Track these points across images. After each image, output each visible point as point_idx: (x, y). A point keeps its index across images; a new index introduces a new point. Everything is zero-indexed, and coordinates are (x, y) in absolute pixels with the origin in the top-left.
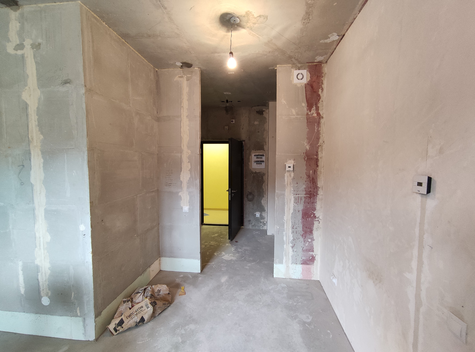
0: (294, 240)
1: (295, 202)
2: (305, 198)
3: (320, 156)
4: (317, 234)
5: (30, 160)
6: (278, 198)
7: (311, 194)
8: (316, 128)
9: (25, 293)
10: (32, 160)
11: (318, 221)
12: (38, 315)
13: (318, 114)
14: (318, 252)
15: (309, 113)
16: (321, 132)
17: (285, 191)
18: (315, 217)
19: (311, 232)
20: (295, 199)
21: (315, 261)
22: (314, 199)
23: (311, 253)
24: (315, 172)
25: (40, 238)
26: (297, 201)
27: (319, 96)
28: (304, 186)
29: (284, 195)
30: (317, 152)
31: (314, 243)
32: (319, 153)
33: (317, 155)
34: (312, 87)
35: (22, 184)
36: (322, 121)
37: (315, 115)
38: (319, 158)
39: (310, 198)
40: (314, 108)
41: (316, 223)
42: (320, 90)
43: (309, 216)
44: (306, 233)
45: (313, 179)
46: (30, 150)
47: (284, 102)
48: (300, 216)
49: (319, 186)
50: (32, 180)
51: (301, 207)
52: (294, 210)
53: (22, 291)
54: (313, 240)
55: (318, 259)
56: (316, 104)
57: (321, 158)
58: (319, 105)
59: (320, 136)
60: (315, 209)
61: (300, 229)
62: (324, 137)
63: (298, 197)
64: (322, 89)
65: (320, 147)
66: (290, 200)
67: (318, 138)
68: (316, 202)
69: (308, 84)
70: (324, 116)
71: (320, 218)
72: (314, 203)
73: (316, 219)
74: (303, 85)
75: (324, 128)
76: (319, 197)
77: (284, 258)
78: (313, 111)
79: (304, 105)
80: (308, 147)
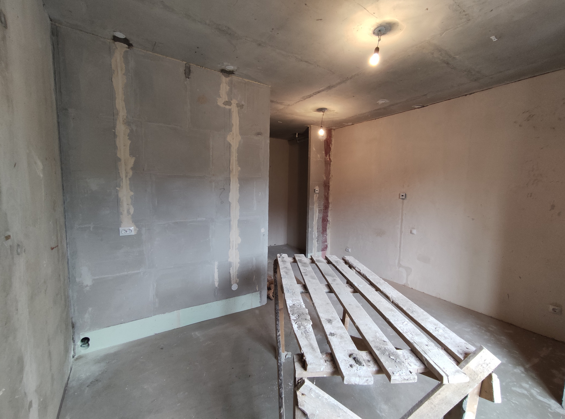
0: (318, 236)
1: (318, 213)
2: (323, 209)
3: (330, 184)
4: (328, 231)
5: (230, 185)
6: (310, 210)
7: (326, 207)
8: (329, 167)
9: (219, 285)
10: (231, 185)
11: (329, 223)
12: (228, 300)
13: (330, 159)
14: (329, 242)
15: (326, 158)
16: (331, 170)
17: (314, 206)
18: (328, 221)
19: (326, 230)
20: (319, 211)
21: (328, 248)
22: (327, 210)
23: (326, 243)
24: (328, 193)
25: (233, 241)
26: (320, 211)
27: (330, 148)
28: (323, 203)
29: (314, 208)
30: (329, 182)
31: (327, 237)
32: (330, 182)
33: (329, 184)
34: (327, 142)
35: (222, 202)
36: (332, 163)
37: (328, 159)
38: (330, 185)
39: (326, 209)
40: (328, 155)
41: (328, 224)
42: (331, 145)
43: (325, 221)
44: (324, 231)
45: (327, 198)
46: (230, 178)
47: (315, 149)
48: (321, 220)
49: (329, 202)
50: (230, 200)
51: (321, 216)
52: (318, 217)
53: (217, 284)
54: (327, 235)
55: (329, 246)
56: (329, 153)
57: (331, 185)
58: (330, 154)
59: (331, 172)
60: (327, 216)
61: (321, 229)
62: (332, 173)
63: (320, 209)
64: (332, 145)
65: (330, 179)
66: (317, 211)
67: (329, 174)
68: (328, 212)
69: (325, 140)
70: (332, 161)
71: (330, 221)
72: (327, 212)
73: (328, 222)
74: (323, 140)
75: (332, 168)
76: (330, 208)
77: (313, 249)
78: (328, 157)
79: (324, 152)
80: (325, 179)
